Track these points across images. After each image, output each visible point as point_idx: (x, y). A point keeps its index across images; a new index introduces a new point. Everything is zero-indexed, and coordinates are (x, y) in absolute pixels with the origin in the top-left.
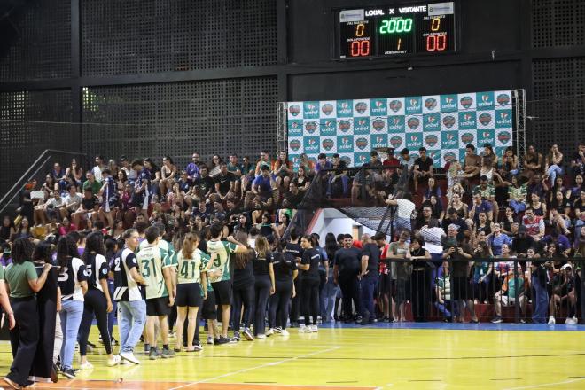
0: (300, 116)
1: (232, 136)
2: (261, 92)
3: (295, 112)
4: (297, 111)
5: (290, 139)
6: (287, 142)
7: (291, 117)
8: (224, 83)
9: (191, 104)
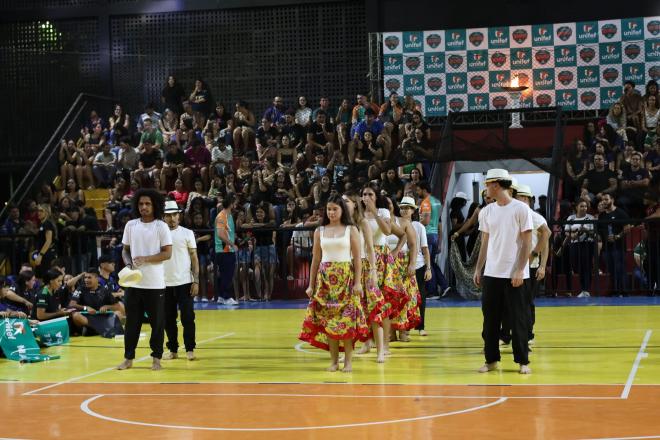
0: (399, 50)
1: (308, 75)
2: (343, 21)
3: (392, 44)
4: (394, 43)
5: (386, 78)
6: (382, 81)
7: (386, 51)
8: (297, 11)
9: (254, 36)
